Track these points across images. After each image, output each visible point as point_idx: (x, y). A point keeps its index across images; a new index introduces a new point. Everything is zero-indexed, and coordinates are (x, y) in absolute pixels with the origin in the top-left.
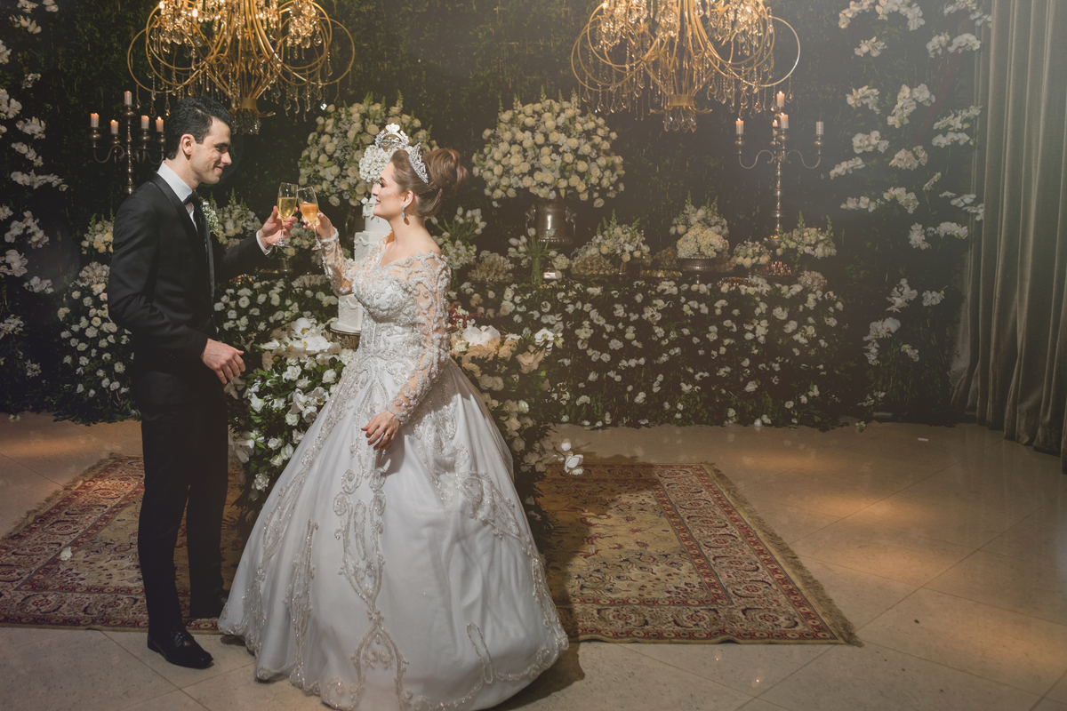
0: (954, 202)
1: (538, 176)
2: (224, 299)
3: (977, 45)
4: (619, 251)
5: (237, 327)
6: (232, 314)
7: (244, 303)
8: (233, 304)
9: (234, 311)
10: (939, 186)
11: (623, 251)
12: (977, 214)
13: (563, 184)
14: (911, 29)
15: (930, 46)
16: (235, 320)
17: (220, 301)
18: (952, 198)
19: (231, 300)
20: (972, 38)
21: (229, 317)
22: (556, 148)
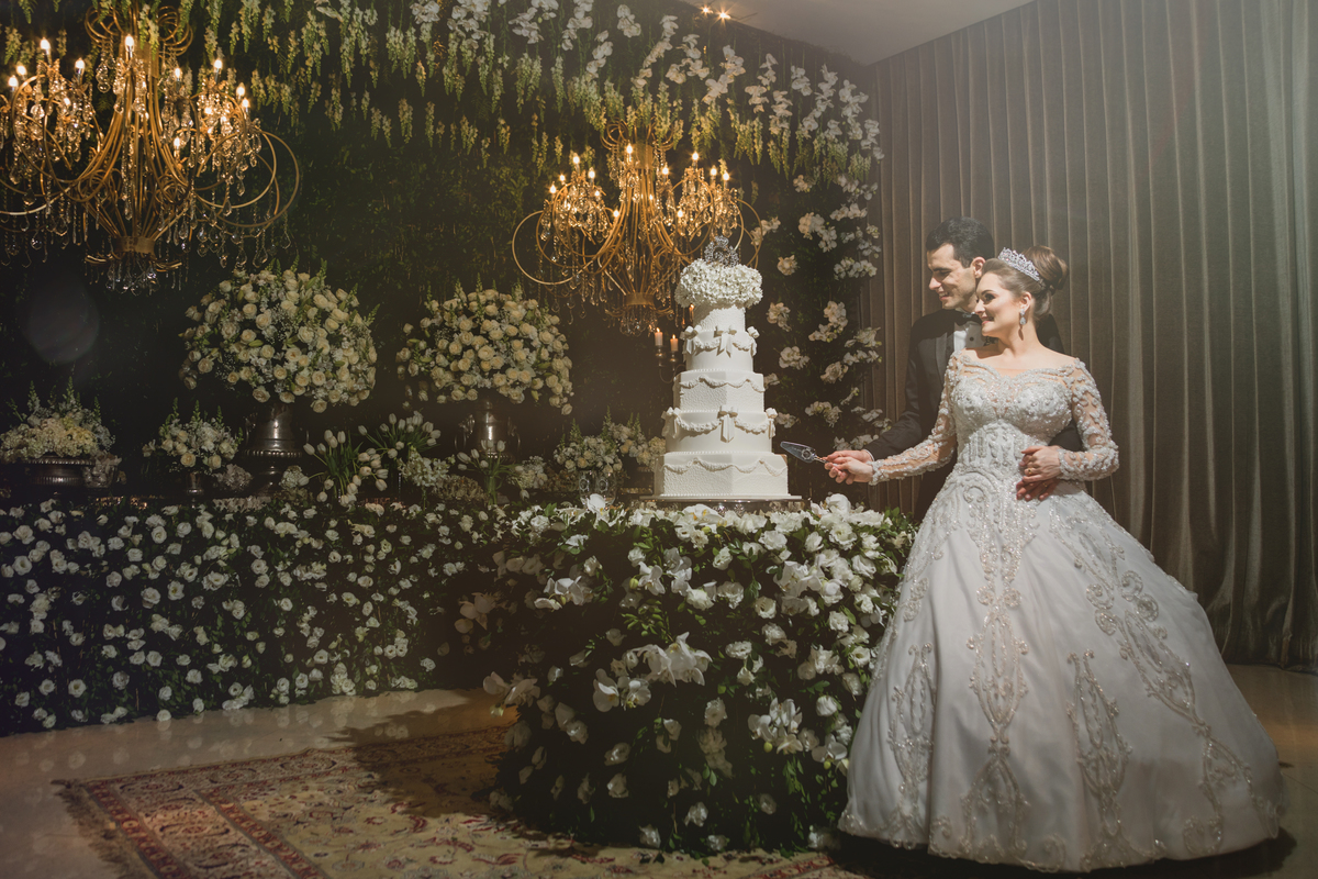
0: (866, 417)
1: (513, 374)
2: (123, 531)
3: (874, 272)
4: (600, 464)
5: (144, 573)
6: (135, 555)
7: (159, 536)
8: (138, 538)
9: (137, 551)
10: (855, 402)
11: (605, 463)
12: (882, 428)
13: (540, 384)
14: (825, 250)
15: (837, 268)
16: (139, 564)
17: (116, 534)
18: (864, 413)
19: (134, 533)
20: (869, 265)
21: (131, 559)
22: (528, 343)
